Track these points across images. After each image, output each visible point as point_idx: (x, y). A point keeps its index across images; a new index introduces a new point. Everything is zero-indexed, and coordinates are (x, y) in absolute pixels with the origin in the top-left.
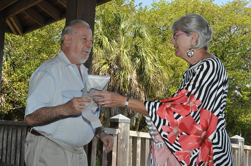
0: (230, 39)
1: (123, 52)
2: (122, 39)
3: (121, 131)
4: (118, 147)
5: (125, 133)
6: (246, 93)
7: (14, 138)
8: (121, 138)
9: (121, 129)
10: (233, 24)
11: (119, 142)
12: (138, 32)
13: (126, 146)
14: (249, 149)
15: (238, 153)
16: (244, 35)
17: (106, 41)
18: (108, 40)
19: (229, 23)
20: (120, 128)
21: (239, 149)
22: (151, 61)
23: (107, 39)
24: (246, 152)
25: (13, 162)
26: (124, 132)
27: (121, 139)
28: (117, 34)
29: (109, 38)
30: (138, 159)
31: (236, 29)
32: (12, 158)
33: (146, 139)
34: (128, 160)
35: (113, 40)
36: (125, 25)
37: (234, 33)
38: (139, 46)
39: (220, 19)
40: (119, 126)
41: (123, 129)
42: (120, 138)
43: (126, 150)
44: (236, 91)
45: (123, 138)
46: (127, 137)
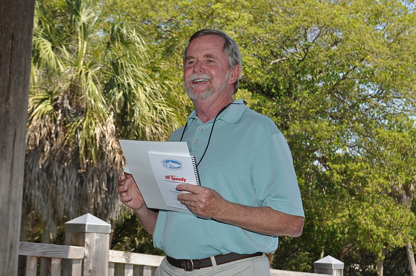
0: (306, 54)
1: (87, 74)
2: (83, 46)
3: (90, 252)
5: (99, 257)
6: (337, 167)
8: (91, 267)
9: (89, 247)
10: (312, 21)
12: (119, 30)
16: (335, 47)
17: (46, 49)
18: (53, 48)
19: (305, 21)
20: (88, 245)
22: (146, 96)
23: (49, 45)
26: (97, 253)
28: (71, 34)
29: (53, 44)
31: (317, 32)
33: (145, 267)
35: (62, 47)
36: (89, 15)
37: (313, 42)
38: (122, 64)
39: (285, 11)
40: (87, 240)
41: (95, 247)
42: (88, 267)
44: (316, 163)
45: (94, 268)
46: (104, 264)
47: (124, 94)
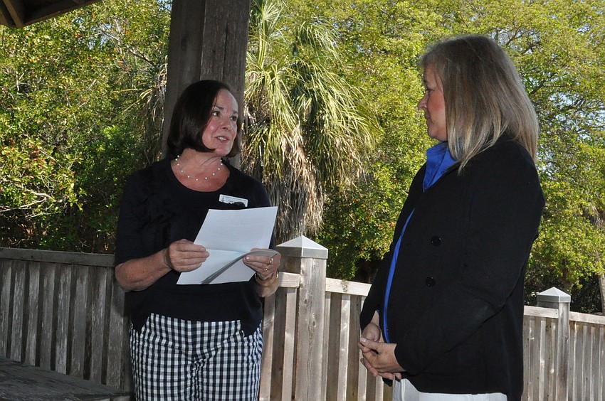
3: (306, 280)
4: (300, 321)
5: (315, 285)
7: (19, 292)
8: (307, 298)
9: (305, 275)
11: (302, 307)
13: (317, 317)
14: (579, 320)
15: (556, 331)
16: (530, 52)
20: (303, 273)
21: (559, 321)
24: (573, 328)
25: (16, 355)
26: (314, 280)
27: (306, 300)
30: (342, 350)
32: (13, 344)
33: (362, 298)
34: (321, 351)
37: (507, 45)
40: (302, 266)
41: (311, 275)
42: (304, 296)
43: (318, 326)
45: (310, 297)
46: (321, 293)
47: (313, 103)
